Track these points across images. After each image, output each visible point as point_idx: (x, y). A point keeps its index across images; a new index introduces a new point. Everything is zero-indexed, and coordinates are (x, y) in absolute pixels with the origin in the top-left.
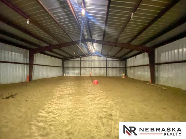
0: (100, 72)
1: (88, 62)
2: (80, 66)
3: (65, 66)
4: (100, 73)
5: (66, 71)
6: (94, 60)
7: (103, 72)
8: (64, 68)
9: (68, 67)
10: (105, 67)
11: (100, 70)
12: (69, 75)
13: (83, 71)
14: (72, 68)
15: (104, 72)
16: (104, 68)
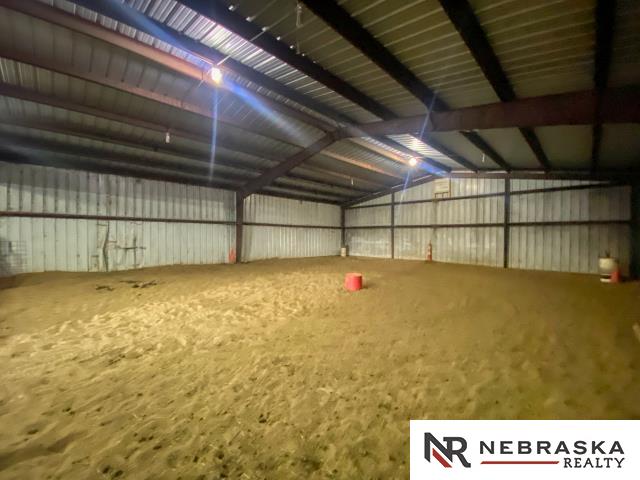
0: (474, 245)
1: (419, 204)
2: (393, 221)
3: (347, 225)
4: (474, 252)
5: (350, 240)
6: (445, 196)
7: (487, 246)
8: (346, 231)
9: (355, 228)
10: (498, 225)
11: (474, 239)
12: (358, 254)
13: (403, 241)
14: (367, 231)
15: (494, 244)
16: (494, 229)
